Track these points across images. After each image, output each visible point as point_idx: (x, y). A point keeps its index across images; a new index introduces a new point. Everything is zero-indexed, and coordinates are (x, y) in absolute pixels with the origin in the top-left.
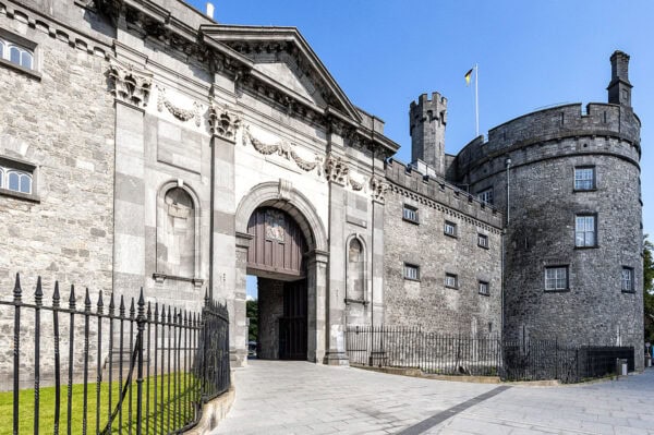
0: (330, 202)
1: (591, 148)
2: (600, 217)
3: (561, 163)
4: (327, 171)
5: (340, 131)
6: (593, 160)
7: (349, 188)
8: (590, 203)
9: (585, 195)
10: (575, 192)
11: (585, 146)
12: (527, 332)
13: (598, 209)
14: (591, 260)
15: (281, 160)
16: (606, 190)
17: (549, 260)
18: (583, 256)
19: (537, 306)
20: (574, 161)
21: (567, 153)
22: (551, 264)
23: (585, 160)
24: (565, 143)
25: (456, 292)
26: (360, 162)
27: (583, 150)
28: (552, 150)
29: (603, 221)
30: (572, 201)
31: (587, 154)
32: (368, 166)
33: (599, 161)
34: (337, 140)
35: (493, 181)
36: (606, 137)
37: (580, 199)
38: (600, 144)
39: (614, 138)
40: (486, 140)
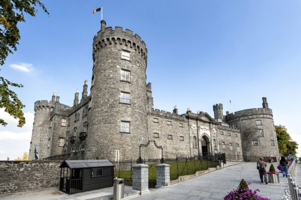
1: (260, 117)
3: (253, 120)
6: (261, 119)
8: (261, 128)
10: (257, 125)
12: (249, 154)
13: (263, 129)
14: (263, 139)
16: (264, 125)
17: (252, 139)
18: (261, 138)
20: (256, 119)
21: (254, 118)
23: (259, 119)
24: (253, 116)
27: (258, 117)
28: (251, 117)
29: (265, 131)
30: (257, 127)
33: (262, 119)
35: (237, 122)
36: (263, 114)
37: (259, 127)
38: (262, 116)
39: (265, 114)
40: (234, 114)
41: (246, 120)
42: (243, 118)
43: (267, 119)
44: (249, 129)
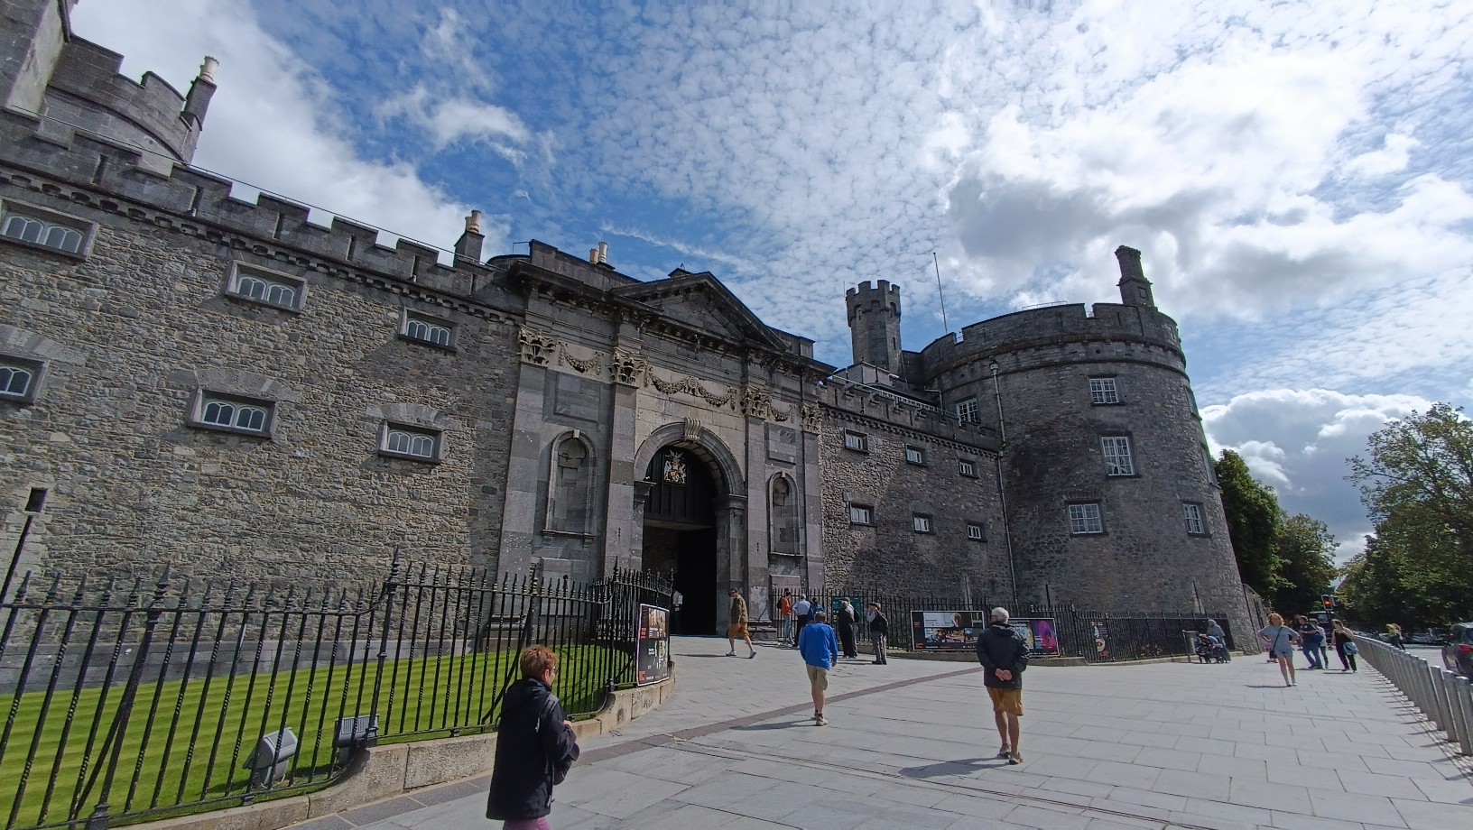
0: (747, 438)
1: (1107, 355)
2: (1135, 438)
3: (1067, 370)
4: (742, 404)
5: (759, 361)
6: (1113, 368)
7: (771, 420)
8: (1118, 421)
9: (1109, 410)
10: (1094, 406)
11: (1098, 352)
12: (1052, 594)
13: (1130, 428)
14: (1134, 493)
15: (688, 397)
16: (1138, 403)
17: (1071, 494)
18: (1120, 489)
19: (1061, 556)
20: (1086, 369)
21: (1074, 359)
22: (1075, 497)
23: (1101, 368)
24: (1071, 347)
25: (931, 540)
26: (783, 389)
27: (1098, 356)
28: (1054, 354)
29: (1142, 443)
30: (1092, 417)
31: (1103, 361)
32: (795, 392)
33: (1122, 369)
34: (755, 369)
35: (976, 388)
36: (1126, 340)
37: (1103, 415)
38: (1118, 349)
39: (1138, 341)
40: (960, 338)
41: (1032, 375)
42: (1007, 361)
43: (1151, 374)
44: (1047, 431)
